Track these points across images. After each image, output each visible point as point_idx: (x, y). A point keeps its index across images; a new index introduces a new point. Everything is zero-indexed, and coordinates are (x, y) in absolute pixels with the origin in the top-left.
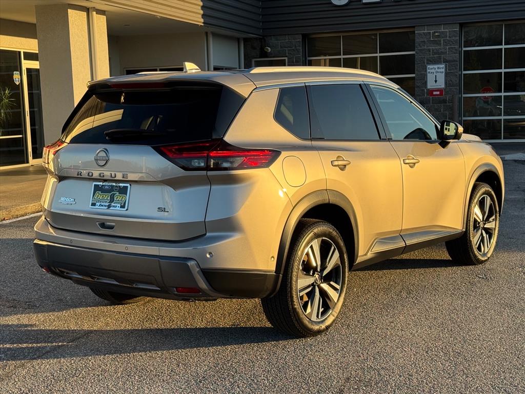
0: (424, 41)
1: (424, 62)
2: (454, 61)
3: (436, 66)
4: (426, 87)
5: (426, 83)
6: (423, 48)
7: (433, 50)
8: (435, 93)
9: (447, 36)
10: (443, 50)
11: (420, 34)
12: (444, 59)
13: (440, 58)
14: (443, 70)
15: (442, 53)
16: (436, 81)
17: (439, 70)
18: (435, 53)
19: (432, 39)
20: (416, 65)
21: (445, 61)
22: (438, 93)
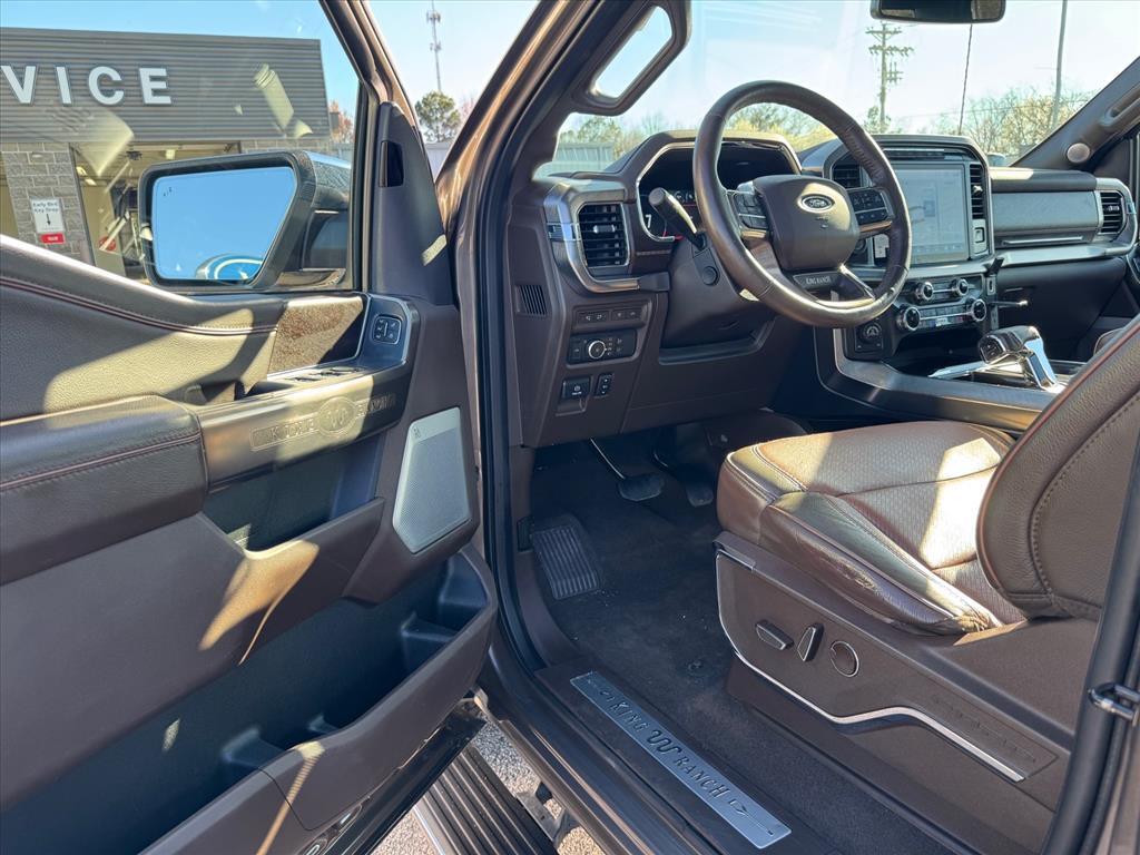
0: (19, 166)
1: (25, 196)
2: (72, 195)
3: (45, 202)
4: (35, 231)
5: (33, 226)
6: (18, 175)
7: (35, 179)
8: (50, 239)
9: (52, 160)
10: (52, 180)
11: (10, 156)
12: (55, 192)
13: (49, 189)
14: (58, 207)
15: (50, 183)
16: (49, 222)
17: (51, 207)
18: (38, 184)
19: (30, 163)
20: (13, 200)
21: (58, 195)
22: (56, 238)
